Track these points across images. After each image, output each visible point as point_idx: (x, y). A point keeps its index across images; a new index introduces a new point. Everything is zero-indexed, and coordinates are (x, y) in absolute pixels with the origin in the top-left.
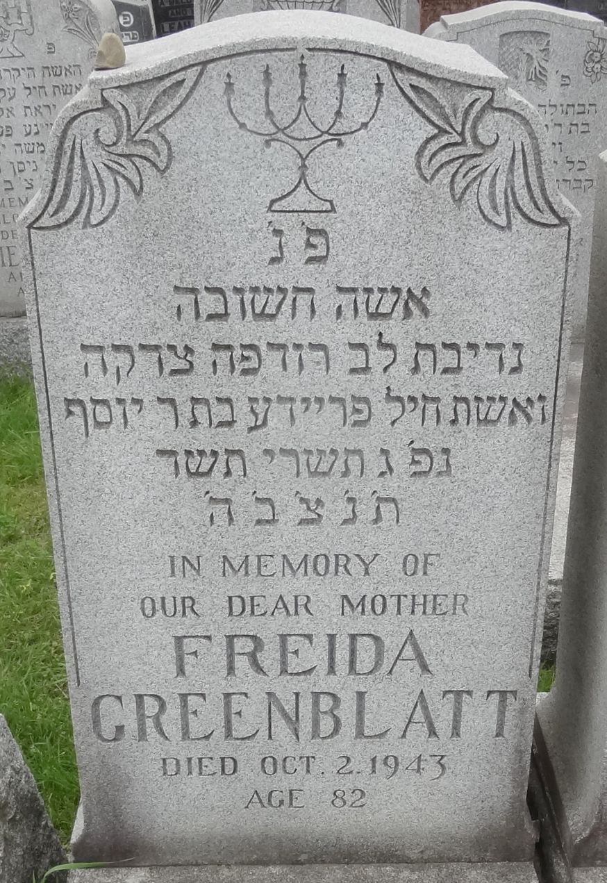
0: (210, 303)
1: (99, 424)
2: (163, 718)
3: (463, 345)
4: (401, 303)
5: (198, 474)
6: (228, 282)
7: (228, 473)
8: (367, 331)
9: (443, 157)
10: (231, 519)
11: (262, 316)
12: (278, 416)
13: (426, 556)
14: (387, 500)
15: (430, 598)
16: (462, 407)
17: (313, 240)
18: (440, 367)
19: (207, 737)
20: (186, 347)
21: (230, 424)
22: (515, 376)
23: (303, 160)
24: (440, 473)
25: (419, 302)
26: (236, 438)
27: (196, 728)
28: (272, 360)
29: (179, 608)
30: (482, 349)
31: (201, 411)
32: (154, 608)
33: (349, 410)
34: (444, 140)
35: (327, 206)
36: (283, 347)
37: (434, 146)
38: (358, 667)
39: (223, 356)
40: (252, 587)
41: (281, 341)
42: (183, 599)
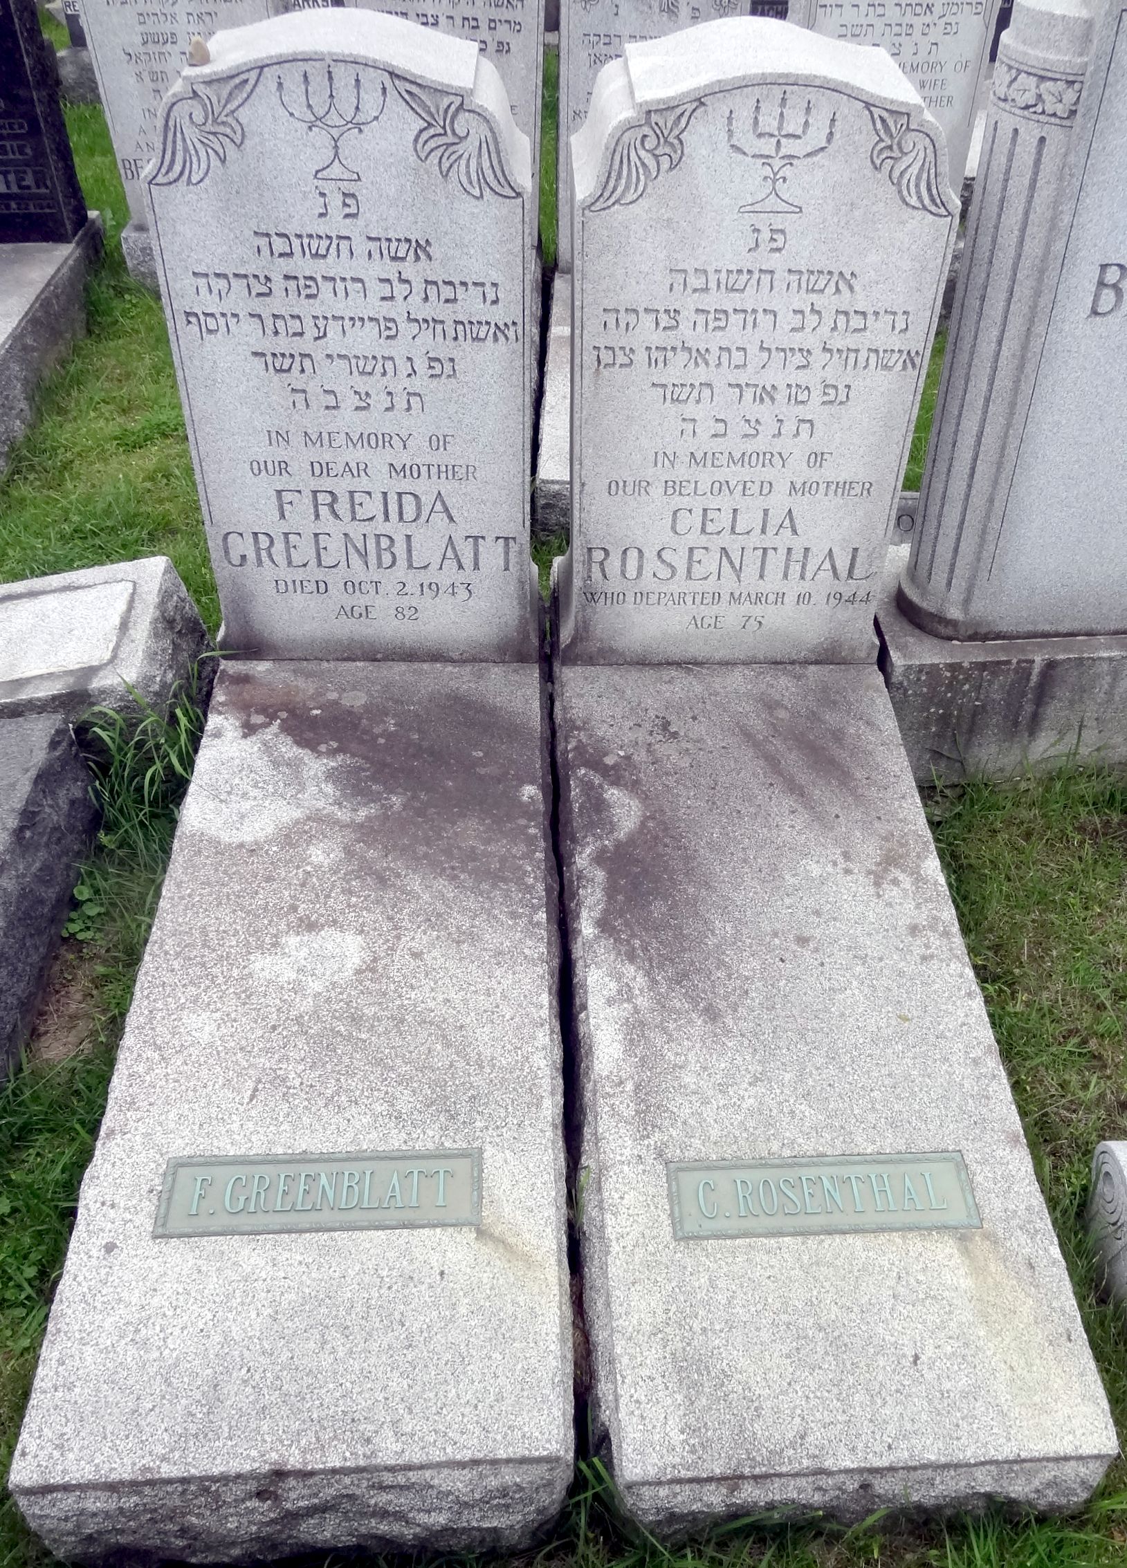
0: (280, 245)
1: (210, 331)
2: (273, 550)
3: (457, 283)
4: (412, 250)
5: (281, 371)
6: (290, 230)
7: (303, 371)
8: (390, 270)
9: (432, 144)
10: (308, 405)
11: (316, 255)
12: (334, 329)
13: (445, 436)
14: (415, 394)
15: (450, 467)
16: (460, 328)
17: (347, 201)
18: (442, 298)
19: (305, 565)
20: (266, 277)
21: (301, 334)
22: (494, 306)
23: (336, 142)
24: (449, 376)
25: (424, 250)
26: (306, 344)
27: (297, 558)
28: (326, 287)
29: (277, 469)
30: (470, 286)
31: (280, 323)
32: (260, 469)
33: (383, 328)
34: (432, 131)
35: (355, 176)
36: (333, 279)
37: (425, 136)
38: (405, 517)
39: (292, 284)
40: (327, 456)
41: (332, 275)
42: (279, 462)
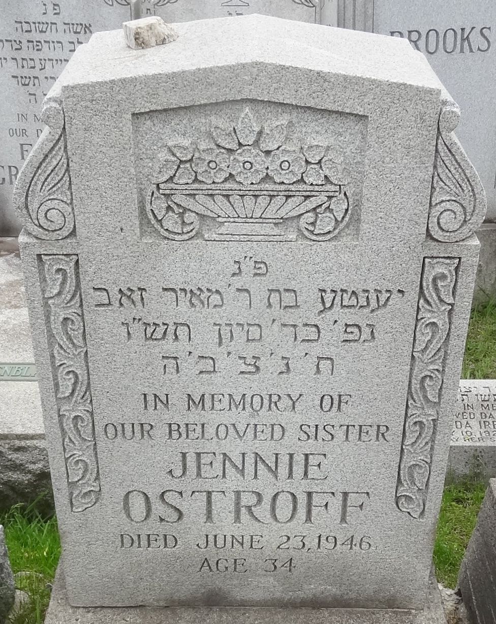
0: (26, 27)
4: (83, 29)
5: (26, 85)
6: (31, 20)
7: (34, 85)
8: (74, 38)
11: (41, 32)
12: (48, 65)
17: (55, 7)
20: (20, 41)
21: (34, 68)
25: (89, 28)
26: (36, 72)
28: (45, 46)
29: (21, 133)
31: (25, 62)
32: (13, 133)
36: (49, 42)
39: (31, 44)
42: (22, 130)
